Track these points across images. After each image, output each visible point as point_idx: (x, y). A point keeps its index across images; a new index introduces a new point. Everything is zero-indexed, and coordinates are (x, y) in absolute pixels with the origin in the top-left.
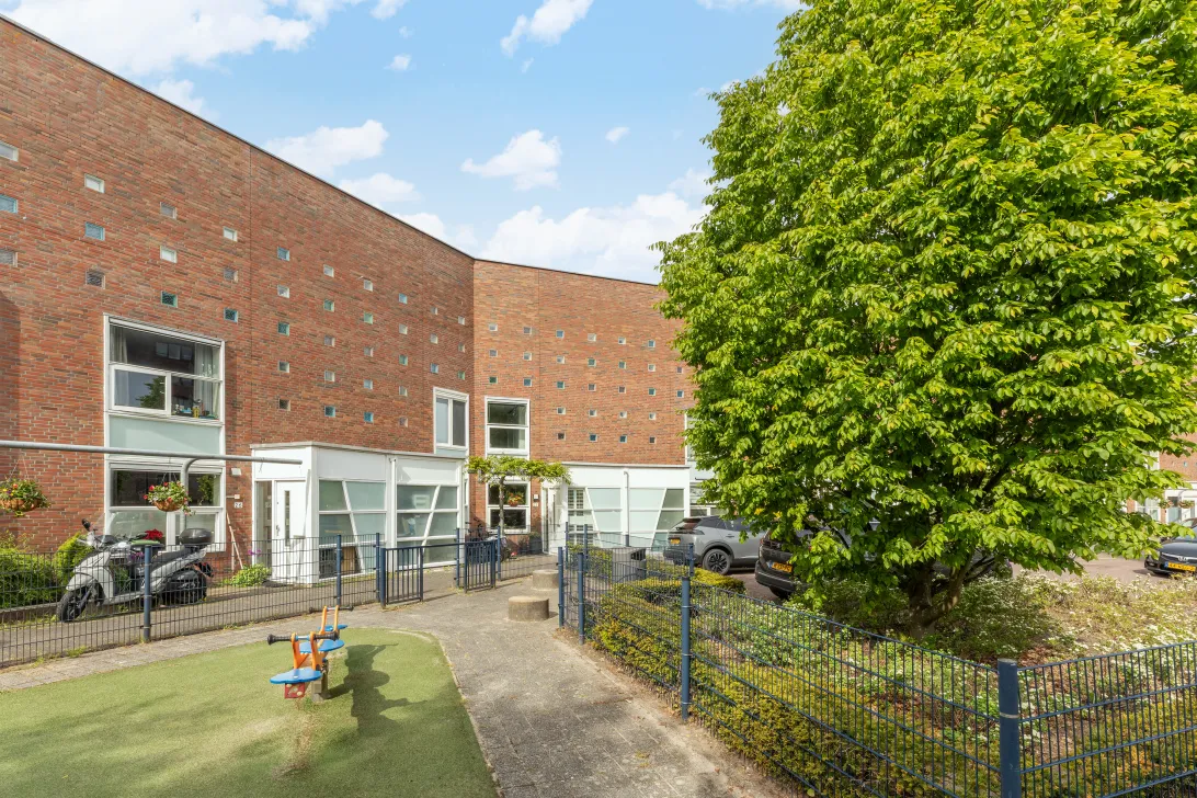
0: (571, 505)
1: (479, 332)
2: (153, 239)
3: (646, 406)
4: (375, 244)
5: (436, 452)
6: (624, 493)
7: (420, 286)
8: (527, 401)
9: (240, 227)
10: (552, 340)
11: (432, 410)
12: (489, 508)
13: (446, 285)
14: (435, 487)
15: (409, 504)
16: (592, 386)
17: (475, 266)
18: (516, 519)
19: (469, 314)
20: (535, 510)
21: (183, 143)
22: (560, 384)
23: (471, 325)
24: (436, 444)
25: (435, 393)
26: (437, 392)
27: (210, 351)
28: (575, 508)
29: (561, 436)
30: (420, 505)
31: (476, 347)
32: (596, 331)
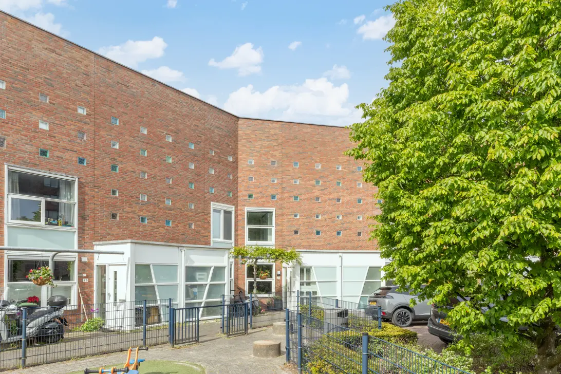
0: (302, 278)
1: (242, 165)
2: (34, 116)
3: (355, 210)
4: (174, 112)
5: (212, 245)
6: (338, 270)
7: (203, 137)
8: (273, 210)
9: (87, 105)
10: (290, 169)
11: (210, 217)
12: (247, 281)
13: (220, 135)
14: (211, 267)
15: (194, 279)
16: (318, 199)
17: (239, 122)
18: (265, 288)
19: (235, 154)
20: (279, 282)
21: (53, 55)
22: (296, 198)
23: (236, 161)
24: (212, 240)
25: (212, 207)
26: (213, 205)
27: (69, 184)
28: (305, 280)
29: (296, 232)
30: (201, 279)
31: (240, 175)
32: (321, 161)
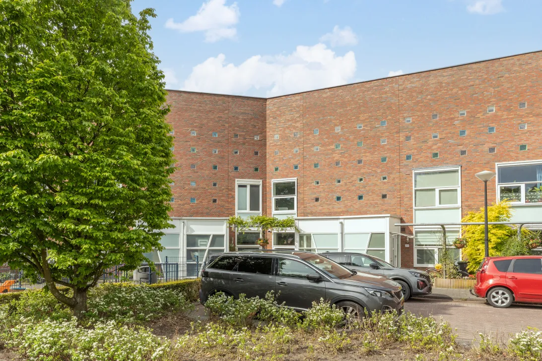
0: (301, 245)
1: (270, 142)
3: (379, 171)
7: (227, 125)
8: (295, 179)
11: (234, 192)
13: (245, 120)
14: (210, 235)
17: (268, 103)
19: (263, 133)
22: (316, 166)
24: (237, 211)
25: (236, 182)
26: (238, 182)
28: (305, 247)
29: (317, 200)
31: (268, 151)
